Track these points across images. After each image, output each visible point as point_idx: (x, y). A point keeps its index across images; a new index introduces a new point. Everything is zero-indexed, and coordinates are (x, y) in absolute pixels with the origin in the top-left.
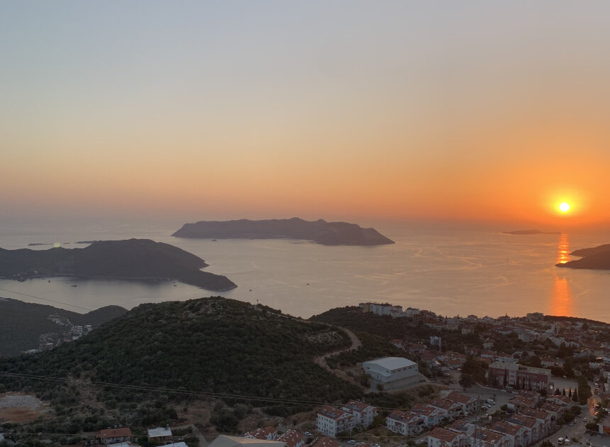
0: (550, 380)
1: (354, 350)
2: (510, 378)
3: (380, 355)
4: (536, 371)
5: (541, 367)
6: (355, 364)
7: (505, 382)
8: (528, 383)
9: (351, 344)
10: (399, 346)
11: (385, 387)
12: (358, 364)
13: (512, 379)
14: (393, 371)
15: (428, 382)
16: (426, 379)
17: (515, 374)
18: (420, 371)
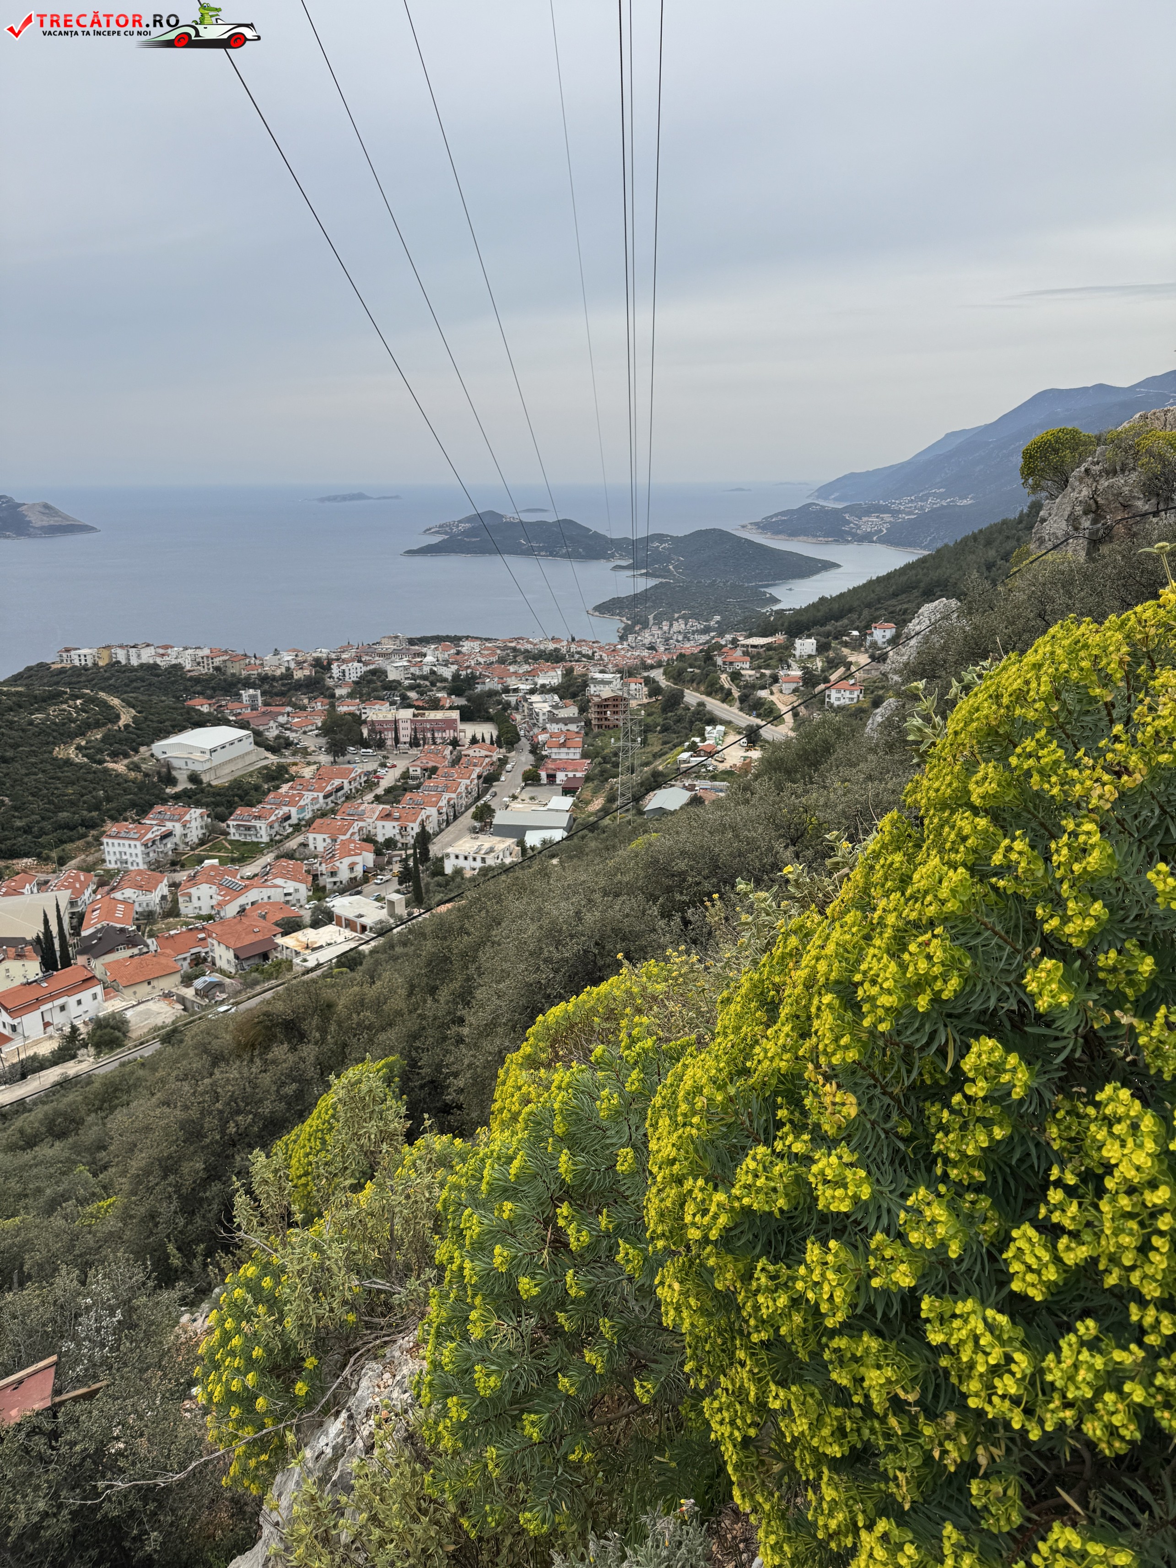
0: (461, 726)
1: (127, 726)
2: (402, 732)
3: (179, 728)
4: (438, 715)
5: (442, 708)
6: (137, 751)
7: (397, 740)
8: (429, 735)
9: (118, 717)
10: (205, 709)
11: (205, 778)
12: (143, 749)
13: (405, 734)
14: (213, 751)
15: (272, 759)
16: (268, 754)
17: (408, 725)
18: (256, 743)
